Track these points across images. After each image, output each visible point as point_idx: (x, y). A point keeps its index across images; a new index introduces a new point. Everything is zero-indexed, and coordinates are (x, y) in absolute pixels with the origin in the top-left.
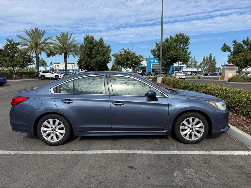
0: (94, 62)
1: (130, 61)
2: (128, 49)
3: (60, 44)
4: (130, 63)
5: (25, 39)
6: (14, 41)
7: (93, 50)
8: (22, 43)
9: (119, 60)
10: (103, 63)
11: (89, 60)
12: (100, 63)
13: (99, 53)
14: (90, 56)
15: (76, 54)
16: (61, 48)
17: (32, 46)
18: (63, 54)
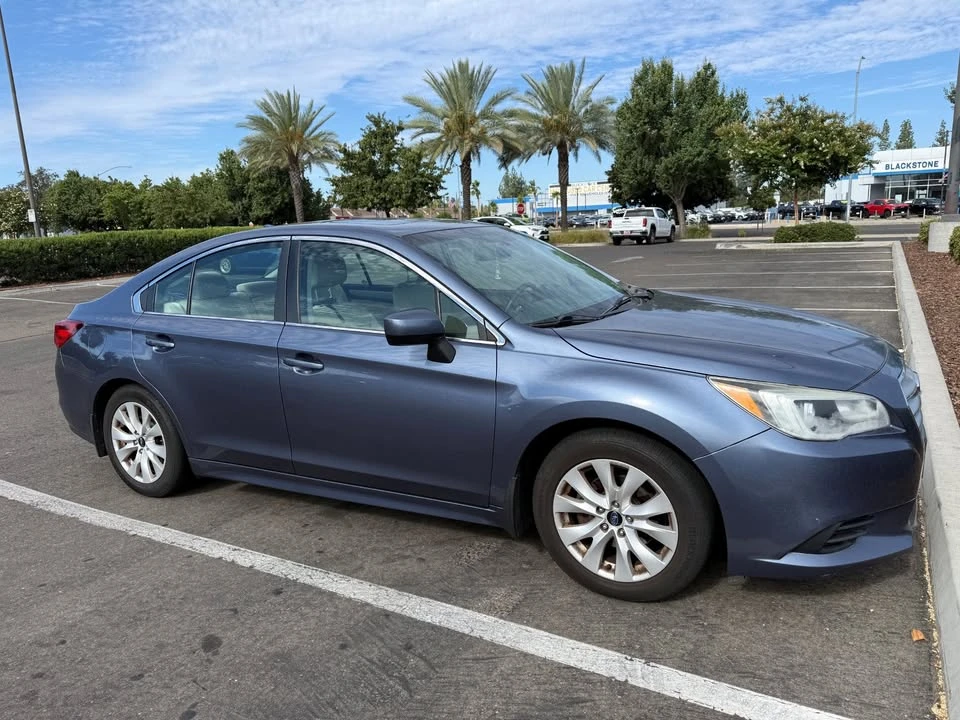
0: (667, 169)
1: (805, 153)
2: (802, 99)
3: (545, 114)
4: (802, 163)
5: (428, 109)
6: (387, 120)
7: (666, 121)
8: (420, 125)
9: (751, 152)
10: (707, 171)
11: (648, 163)
12: (691, 170)
13: (691, 130)
14: (652, 147)
15: (602, 144)
16: (548, 128)
17: (448, 129)
18: (555, 152)
